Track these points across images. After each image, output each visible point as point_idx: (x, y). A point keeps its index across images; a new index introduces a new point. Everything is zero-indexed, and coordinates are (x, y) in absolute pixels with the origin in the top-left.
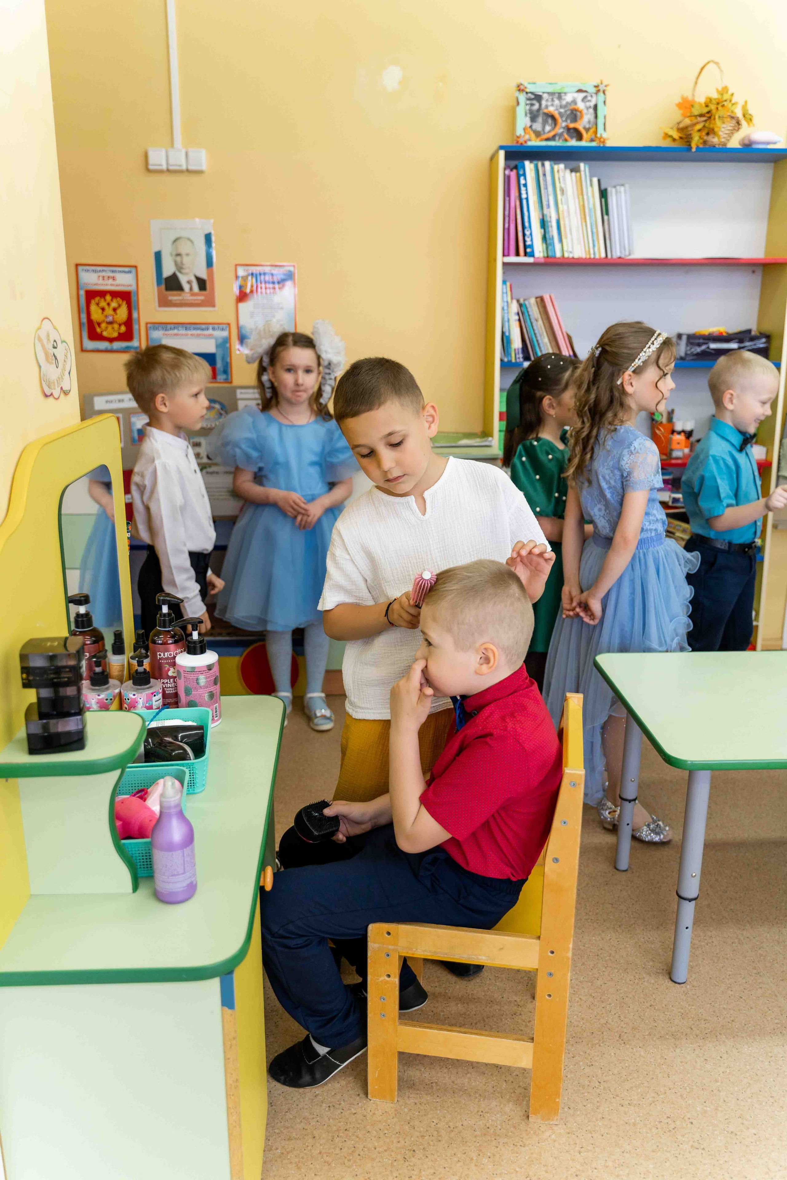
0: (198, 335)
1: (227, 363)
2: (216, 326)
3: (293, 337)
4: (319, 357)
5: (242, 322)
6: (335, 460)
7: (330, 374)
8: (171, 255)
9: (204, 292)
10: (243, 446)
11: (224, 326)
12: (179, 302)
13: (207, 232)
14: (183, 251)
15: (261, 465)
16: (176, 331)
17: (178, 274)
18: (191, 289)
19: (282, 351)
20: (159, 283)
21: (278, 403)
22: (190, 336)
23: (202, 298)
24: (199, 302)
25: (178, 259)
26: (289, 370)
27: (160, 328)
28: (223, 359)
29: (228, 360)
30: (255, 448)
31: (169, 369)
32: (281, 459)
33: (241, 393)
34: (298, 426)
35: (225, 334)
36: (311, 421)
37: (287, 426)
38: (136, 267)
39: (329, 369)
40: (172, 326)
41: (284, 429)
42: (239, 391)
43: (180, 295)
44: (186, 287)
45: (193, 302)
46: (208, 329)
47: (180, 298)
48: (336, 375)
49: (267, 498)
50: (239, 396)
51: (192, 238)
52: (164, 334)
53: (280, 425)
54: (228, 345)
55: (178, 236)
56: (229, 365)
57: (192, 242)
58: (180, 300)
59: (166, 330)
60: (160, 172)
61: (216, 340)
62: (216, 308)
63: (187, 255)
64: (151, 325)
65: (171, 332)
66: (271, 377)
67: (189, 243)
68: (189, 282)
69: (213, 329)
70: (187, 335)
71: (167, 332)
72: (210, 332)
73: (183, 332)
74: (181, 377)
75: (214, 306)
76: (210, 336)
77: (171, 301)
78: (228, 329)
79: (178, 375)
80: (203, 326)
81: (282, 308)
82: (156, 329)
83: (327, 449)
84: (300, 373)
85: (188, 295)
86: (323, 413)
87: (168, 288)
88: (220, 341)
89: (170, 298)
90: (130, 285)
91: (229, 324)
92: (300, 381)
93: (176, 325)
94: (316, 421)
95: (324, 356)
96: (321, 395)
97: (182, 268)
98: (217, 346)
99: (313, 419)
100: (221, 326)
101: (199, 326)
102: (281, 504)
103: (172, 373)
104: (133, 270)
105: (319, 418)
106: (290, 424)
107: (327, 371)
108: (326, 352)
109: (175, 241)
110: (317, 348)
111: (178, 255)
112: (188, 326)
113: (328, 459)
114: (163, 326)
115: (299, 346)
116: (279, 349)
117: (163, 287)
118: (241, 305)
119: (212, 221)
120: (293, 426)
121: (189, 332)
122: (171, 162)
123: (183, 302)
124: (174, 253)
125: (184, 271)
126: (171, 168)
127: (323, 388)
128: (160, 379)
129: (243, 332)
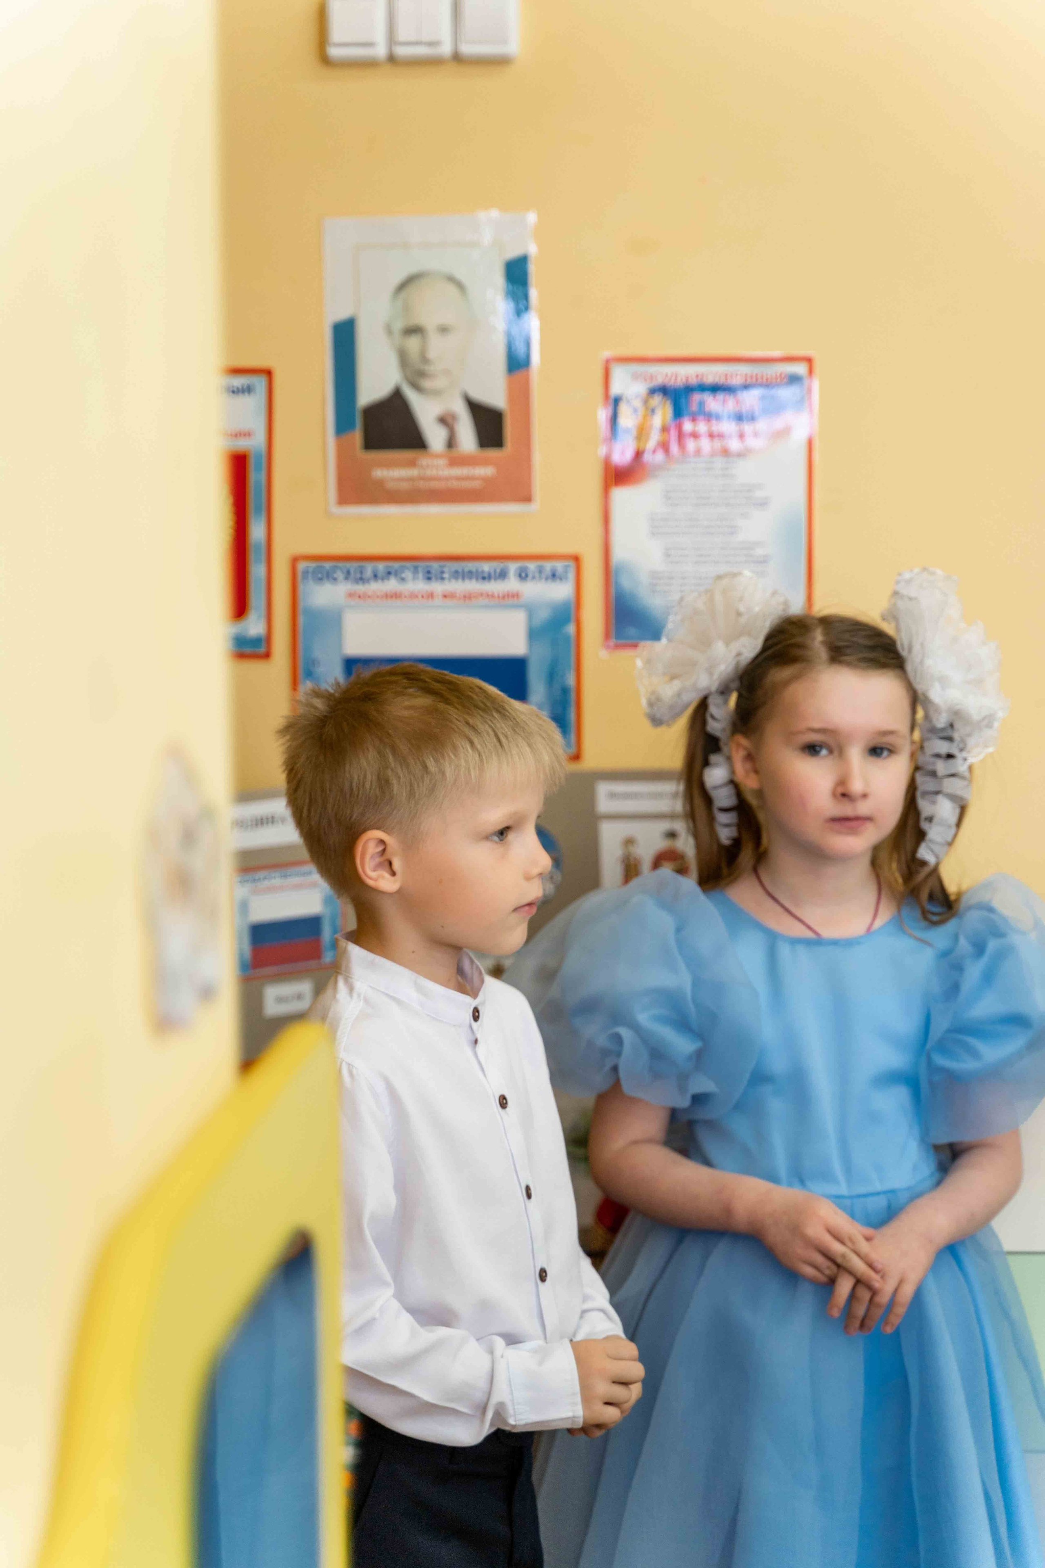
0: (468, 597)
1: (565, 691)
2: (532, 566)
3: (826, 633)
4: (916, 699)
5: (619, 554)
6: (965, 1065)
7: (950, 756)
8: (389, 331)
9: (492, 453)
10: (643, 1018)
11: (559, 566)
12: (405, 486)
13: (513, 253)
14: (429, 319)
15: (702, 1084)
16: (392, 585)
17: (411, 395)
18: (451, 443)
19: (787, 683)
20: (343, 425)
21: (761, 857)
22: (438, 601)
23: (487, 471)
24: (476, 484)
25: (413, 344)
26: (812, 749)
27: (340, 575)
28: (552, 675)
29: (571, 681)
30: (683, 1024)
31: (403, 748)
32: (778, 1064)
33: (612, 795)
34: (835, 943)
35: (562, 591)
36: (878, 923)
37: (795, 941)
38: (269, 373)
39: (950, 739)
40: (381, 566)
41: (784, 951)
42: (603, 789)
43: (412, 464)
44: (435, 437)
45: (455, 484)
46: (503, 575)
47: (413, 472)
48: (971, 760)
49: (728, 1211)
50: (604, 805)
51: (460, 275)
52: (351, 595)
53: (772, 939)
54: (571, 629)
55: (413, 269)
56: (573, 696)
57: (460, 286)
58: (411, 479)
59: (362, 580)
60: (367, 64)
61: (530, 611)
62: (535, 506)
63: (444, 330)
64: (313, 565)
65: (375, 587)
66: (741, 769)
67: (452, 290)
68: (446, 420)
69: (523, 575)
70: (431, 595)
71: (360, 588)
72: (512, 584)
73: (418, 585)
74: (443, 774)
75: (527, 498)
76: (510, 600)
77: (380, 483)
78: (571, 576)
79: (432, 766)
80: (486, 567)
81: (763, 504)
82: (328, 576)
83: (940, 1026)
84: (855, 755)
85: (442, 462)
86: (924, 895)
87: (372, 443)
88: (543, 615)
89: (379, 473)
90: (248, 434)
91: (576, 559)
92: (857, 786)
93: (396, 565)
94: (898, 923)
95: (937, 695)
96: (921, 835)
97: (422, 374)
98: (533, 634)
99: (886, 914)
100: (548, 566)
101: (470, 566)
102: (776, 1236)
103: (411, 760)
104: (260, 383)
105: (911, 914)
106: (809, 934)
107: (943, 747)
108: (943, 681)
109: (403, 286)
110: (909, 667)
111: (414, 330)
112: (435, 566)
113: (940, 1060)
114: (353, 566)
115: (848, 664)
116: (779, 674)
117: (357, 436)
118: (621, 495)
119: (532, 218)
120: (817, 942)
121: (438, 587)
122: (404, 33)
123: (422, 485)
124: (398, 326)
125: (426, 384)
126: (401, 51)
127: (924, 806)
128: (370, 778)
129: (626, 583)
